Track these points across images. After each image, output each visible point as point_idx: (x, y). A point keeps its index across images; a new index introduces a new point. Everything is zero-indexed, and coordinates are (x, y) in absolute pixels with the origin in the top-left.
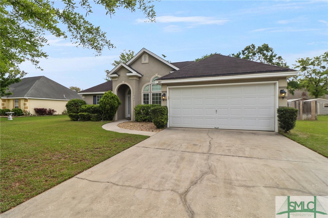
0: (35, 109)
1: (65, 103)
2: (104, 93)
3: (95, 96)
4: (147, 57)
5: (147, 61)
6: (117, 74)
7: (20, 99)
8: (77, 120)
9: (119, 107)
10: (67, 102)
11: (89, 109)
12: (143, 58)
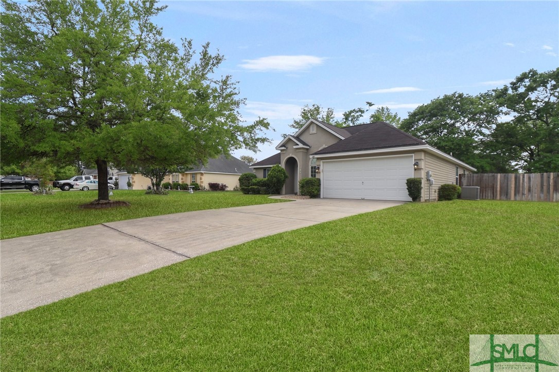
0: (209, 184)
1: (238, 177)
2: (272, 166)
3: (265, 169)
4: (315, 127)
5: (315, 131)
6: (285, 147)
7: (197, 173)
8: (248, 194)
9: (287, 180)
10: (240, 176)
11: (259, 182)
12: (311, 128)
